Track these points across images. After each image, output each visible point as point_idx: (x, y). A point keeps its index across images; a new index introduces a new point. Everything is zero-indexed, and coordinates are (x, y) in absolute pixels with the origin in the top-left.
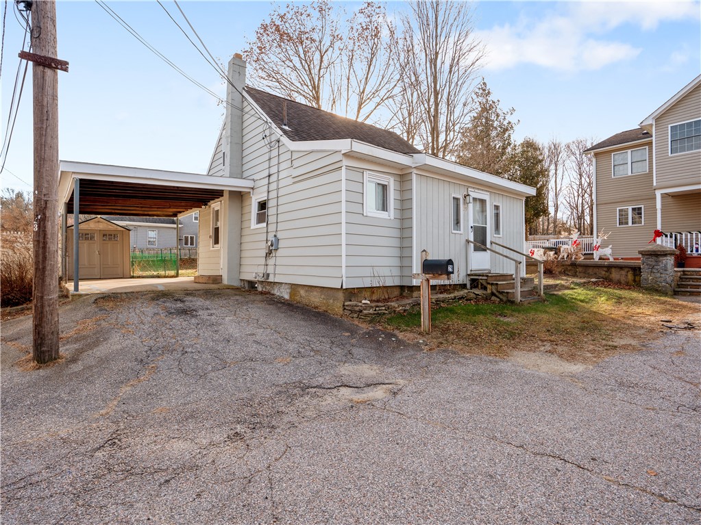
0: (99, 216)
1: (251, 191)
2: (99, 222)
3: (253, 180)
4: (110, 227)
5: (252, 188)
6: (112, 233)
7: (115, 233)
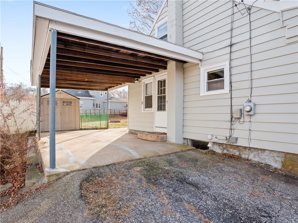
0: (60, 89)
1: (200, 63)
2: (60, 93)
3: (202, 53)
4: (67, 97)
5: (201, 60)
6: (69, 101)
7: (70, 101)
